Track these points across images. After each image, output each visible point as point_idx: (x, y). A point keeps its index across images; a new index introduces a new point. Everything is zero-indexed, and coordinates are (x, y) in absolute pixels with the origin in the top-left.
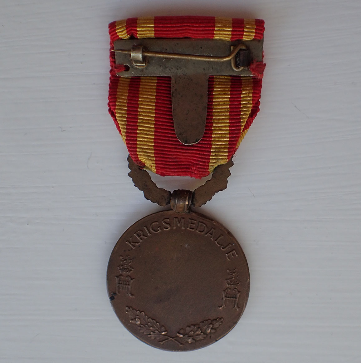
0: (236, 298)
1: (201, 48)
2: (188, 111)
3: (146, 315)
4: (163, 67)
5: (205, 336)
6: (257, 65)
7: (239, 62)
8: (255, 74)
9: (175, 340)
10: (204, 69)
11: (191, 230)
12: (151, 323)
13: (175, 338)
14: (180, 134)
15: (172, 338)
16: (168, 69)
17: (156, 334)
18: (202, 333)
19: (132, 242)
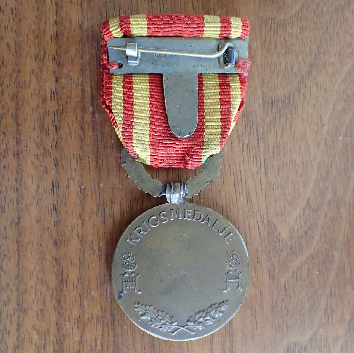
0: (239, 279)
1: (191, 46)
2: (181, 105)
3: (154, 309)
4: (155, 64)
5: (214, 320)
6: (244, 63)
7: (227, 59)
8: (241, 71)
9: (187, 329)
10: (194, 67)
11: (188, 219)
12: (161, 316)
13: (186, 327)
14: (174, 127)
15: (183, 327)
16: (160, 66)
17: (167, 325)
18: (211, 318)
19: (133, 239)
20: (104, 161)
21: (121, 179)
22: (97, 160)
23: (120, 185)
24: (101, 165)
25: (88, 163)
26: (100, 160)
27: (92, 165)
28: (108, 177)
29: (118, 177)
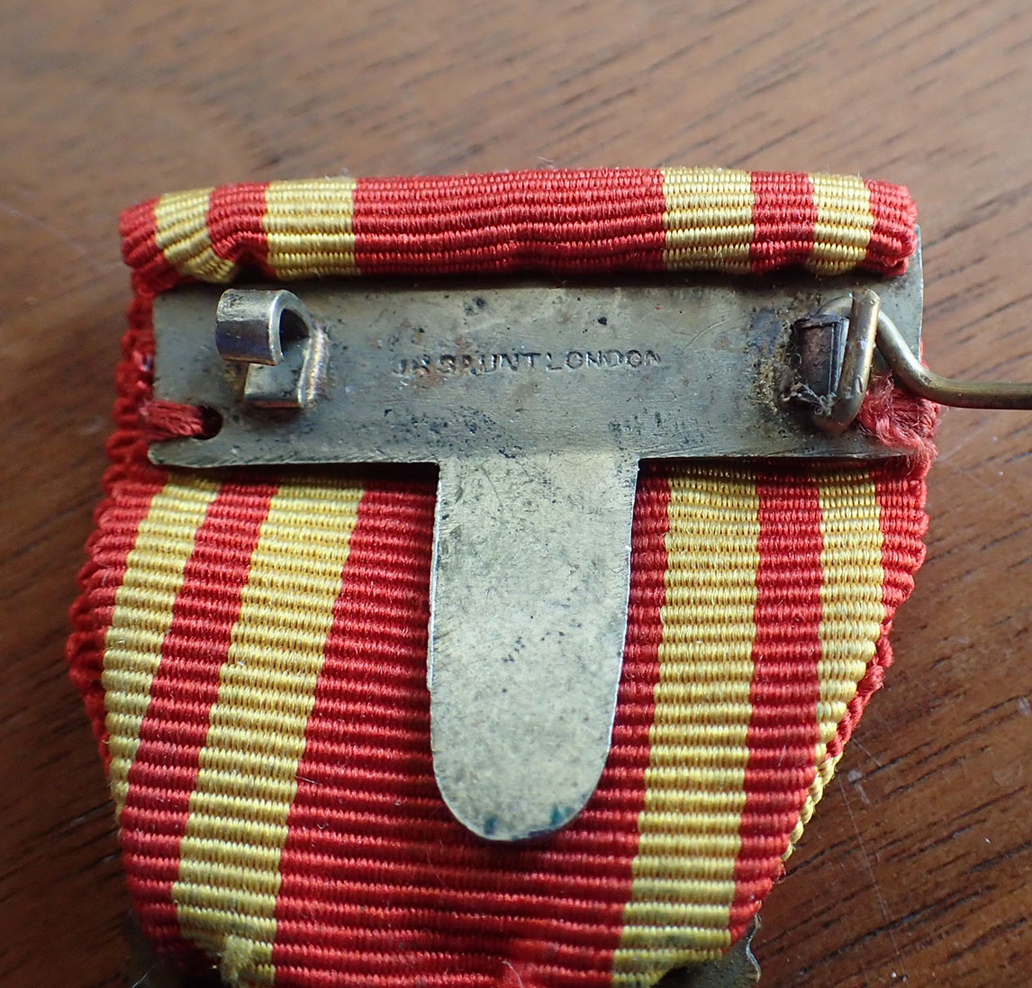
20: (928, 858)
21: (985, 720)
22: (944, 905)
23: (1017, 712)
24: (961, 865)
25: (989, 950)
26: (937, 885)
27: (987, 920)
28: (1007, 796)
29: (981, 740)
